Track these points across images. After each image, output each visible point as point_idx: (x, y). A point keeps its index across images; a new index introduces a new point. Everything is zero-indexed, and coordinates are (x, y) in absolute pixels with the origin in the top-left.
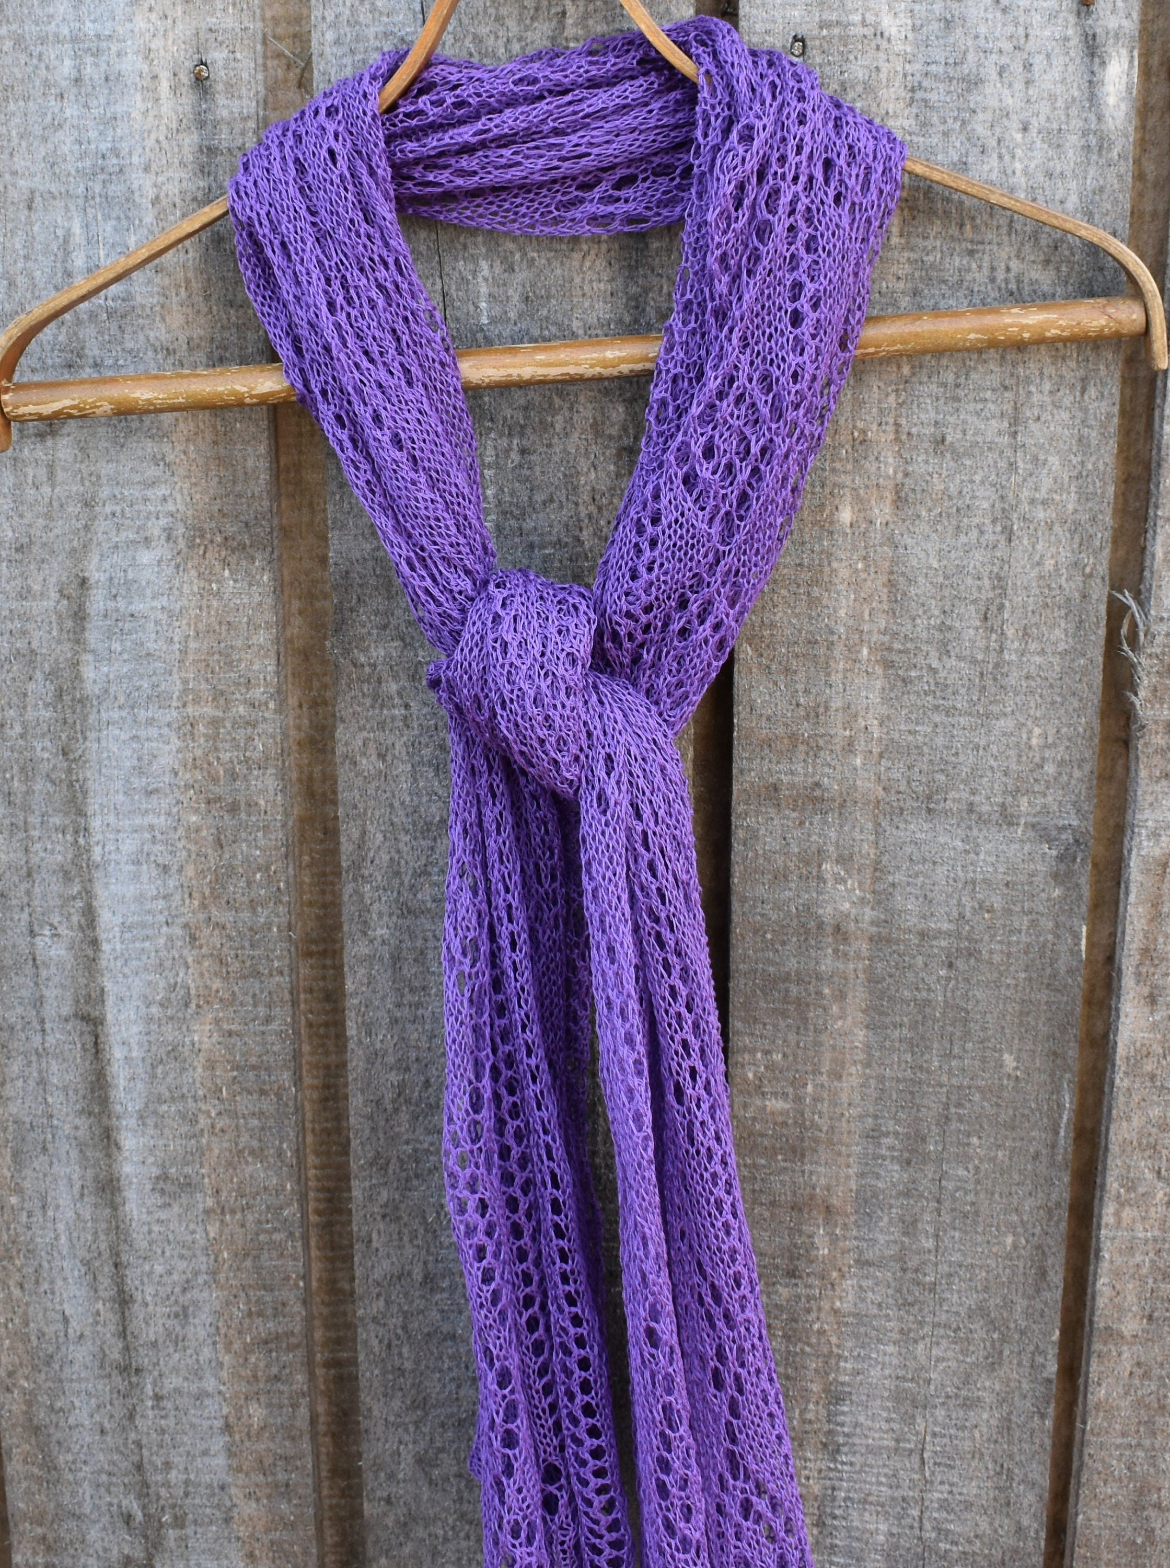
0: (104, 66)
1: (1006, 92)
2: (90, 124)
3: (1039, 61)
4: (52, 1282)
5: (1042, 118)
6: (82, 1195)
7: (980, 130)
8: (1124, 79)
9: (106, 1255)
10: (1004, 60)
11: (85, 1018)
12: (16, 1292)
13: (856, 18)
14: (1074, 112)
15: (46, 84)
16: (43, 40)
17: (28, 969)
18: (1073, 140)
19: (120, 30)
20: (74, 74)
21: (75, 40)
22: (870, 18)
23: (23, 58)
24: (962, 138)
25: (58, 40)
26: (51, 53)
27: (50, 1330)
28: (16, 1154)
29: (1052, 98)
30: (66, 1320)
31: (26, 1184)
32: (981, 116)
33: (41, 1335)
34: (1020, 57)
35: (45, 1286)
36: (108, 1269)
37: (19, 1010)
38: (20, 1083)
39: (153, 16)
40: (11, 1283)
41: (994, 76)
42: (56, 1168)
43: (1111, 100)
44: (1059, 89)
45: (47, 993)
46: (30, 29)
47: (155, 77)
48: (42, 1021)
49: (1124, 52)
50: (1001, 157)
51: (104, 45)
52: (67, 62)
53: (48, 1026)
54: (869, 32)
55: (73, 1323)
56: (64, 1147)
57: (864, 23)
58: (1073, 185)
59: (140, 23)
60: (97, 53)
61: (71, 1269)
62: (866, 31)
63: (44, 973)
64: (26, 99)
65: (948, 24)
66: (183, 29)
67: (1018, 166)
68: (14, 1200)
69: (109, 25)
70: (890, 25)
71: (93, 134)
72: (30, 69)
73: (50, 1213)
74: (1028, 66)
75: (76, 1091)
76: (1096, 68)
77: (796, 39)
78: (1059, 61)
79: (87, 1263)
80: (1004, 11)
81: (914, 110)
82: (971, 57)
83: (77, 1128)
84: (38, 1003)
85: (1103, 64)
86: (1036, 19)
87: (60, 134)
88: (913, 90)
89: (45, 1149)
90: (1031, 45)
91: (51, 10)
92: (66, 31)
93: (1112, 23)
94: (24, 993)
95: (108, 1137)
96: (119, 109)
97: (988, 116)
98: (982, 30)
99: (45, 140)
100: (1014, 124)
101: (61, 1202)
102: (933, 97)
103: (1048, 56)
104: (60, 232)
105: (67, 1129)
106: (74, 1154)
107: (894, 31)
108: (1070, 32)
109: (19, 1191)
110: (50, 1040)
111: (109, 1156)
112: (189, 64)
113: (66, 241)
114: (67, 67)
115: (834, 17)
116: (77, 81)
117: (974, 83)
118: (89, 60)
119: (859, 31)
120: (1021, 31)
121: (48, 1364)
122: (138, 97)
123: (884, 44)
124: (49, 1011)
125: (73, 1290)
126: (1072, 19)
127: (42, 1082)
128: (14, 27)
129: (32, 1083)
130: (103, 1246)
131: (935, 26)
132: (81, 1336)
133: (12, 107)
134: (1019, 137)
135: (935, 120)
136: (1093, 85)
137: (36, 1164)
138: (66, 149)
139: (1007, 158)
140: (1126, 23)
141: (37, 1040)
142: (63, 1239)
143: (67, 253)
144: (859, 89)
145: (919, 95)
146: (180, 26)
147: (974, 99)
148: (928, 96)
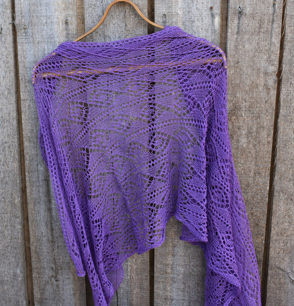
0: (51, 20)
1: (199, 23)
2: (48, 30)
3: (204, 18)
4: (40, 226)
5: (205, 27)
6: (45, 211)
7: (195, 29)
8: (218, 21)
9: (49, 221)
10: (198, 18)
11: (46, 180)
12: (34, 228)
13: (174, 11)
14: (210, 26)
15: (41, 23)
16: (41, 16)
17: (37, 172)
18: (210, 31)
19: (53, 14)
20: (46, 22)
21: (46, 16)
22: (176, 11)
23: (37, 19)
24: (192, 31)
25: (43, 16)
26: (42, 18)
27: (39, 235)
28: (34, 204)
29: (206, 24)
30: (42, 233)
31: (36, 209)
32: (195, 27)
33: (38, 236)
34: (201, 17)
35: (39, 227)
36: (49, 224)
37: (35, 179)
38: (35, 191)
39: (59, 12)
40: (33, 226)
41: (197, 20)
42: (41, 206)
43: (216, 24)
44: (207, 22)
45: (40, 176)
46: (39, 14)
47: (59, 22)
48: (39, 181)
49: (218, 16)
50: (198, 34)
51: (51, 17)
52: (45, 20)
53: (40, 181)
54: (176, 13)
55: (44, 234)
56: (42, 202)
57: (175, 12)
58: (210, 38)
59: (57, 13)
60: (50, 18)
61: (43, 224)
62: (175, 13)
63: (39, 172)
64: (38, 26)
65: (189, 12)
66: (64, 14)
67: (201, 35)
68: (34, 212)
69: (52, 14)
70: (179, 12)
71: (49, 32)
72: (38, 21)
73: (40, 214)
74: (202, 19)
75: (44, 193)
76: (213, 19)
77: (164, 15)
78: (207, 18)
79: (46, 223)
80: (198, 10)
81: (184, 26)
82: (193, 17)
83: (44, 199)
84: (38, 177)
85: (215, 18)
86: (203, 11)
87: (43, 32)
88: (183, 23)
89: (39, 203)
90: (203, 15)
91: (42, 11)
92: (45, 15)
93: (216, 12)
94: (36, 176)
95: (50, 201)
96: (53, 27)
97: (196, 27)
98: (195, 13)
99: (41, 32)
100: (200, 28)
101: (42, 212)
102: (187, 24)
103: (205, 17)
104: (43, 48)
105: (43, 199)
106: (44, 204)
107: (180, 13)
108: (209, 13)
109: (35, 210)
110: (40, 184)
111: (50, 204)
112: (65, 20)
113: (44, 49)
114: (45, 21)
115: (170, 11)
116: (46, 23)
117: (193, 22)
118: (48, 19)
119: (174, 13)
120: (201, 13)
121: (39, 241)
122: (56, 25)
123: (178, 15)
124: (40, 179)
125: (43, 228)
126: (209, 11)
127: (39, 191)
128: (36, 14)
129: (37, 191)
130: (49, 220)
131: (187, 12)
132: (45, 236)
133: (36, 27)
134: (201, 30)
135: (187, 28)
136: (213, 22)
137: (37, 206)
138: (44, 34)
139: (199, 34)
140: (218, 12)
141: (38, 184)
142: (42, 219)
143: (44, 51)
144: (174, 23)
145: (184, 24)
146: (63, 14)
147: (193, 24)
148: (186, 24)
